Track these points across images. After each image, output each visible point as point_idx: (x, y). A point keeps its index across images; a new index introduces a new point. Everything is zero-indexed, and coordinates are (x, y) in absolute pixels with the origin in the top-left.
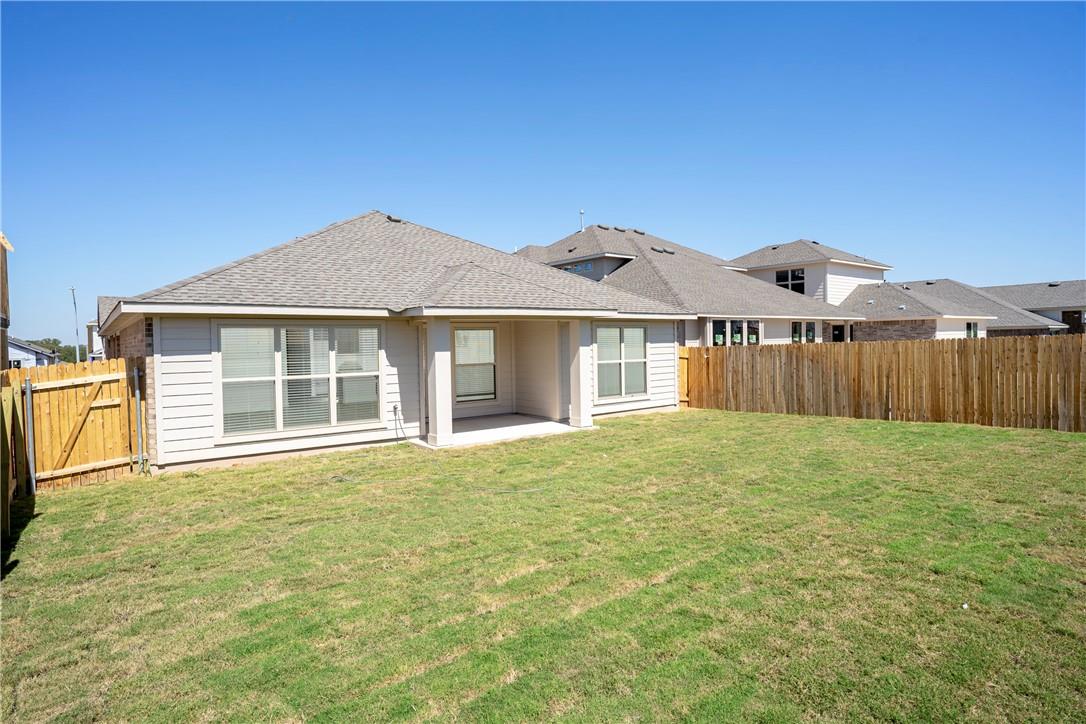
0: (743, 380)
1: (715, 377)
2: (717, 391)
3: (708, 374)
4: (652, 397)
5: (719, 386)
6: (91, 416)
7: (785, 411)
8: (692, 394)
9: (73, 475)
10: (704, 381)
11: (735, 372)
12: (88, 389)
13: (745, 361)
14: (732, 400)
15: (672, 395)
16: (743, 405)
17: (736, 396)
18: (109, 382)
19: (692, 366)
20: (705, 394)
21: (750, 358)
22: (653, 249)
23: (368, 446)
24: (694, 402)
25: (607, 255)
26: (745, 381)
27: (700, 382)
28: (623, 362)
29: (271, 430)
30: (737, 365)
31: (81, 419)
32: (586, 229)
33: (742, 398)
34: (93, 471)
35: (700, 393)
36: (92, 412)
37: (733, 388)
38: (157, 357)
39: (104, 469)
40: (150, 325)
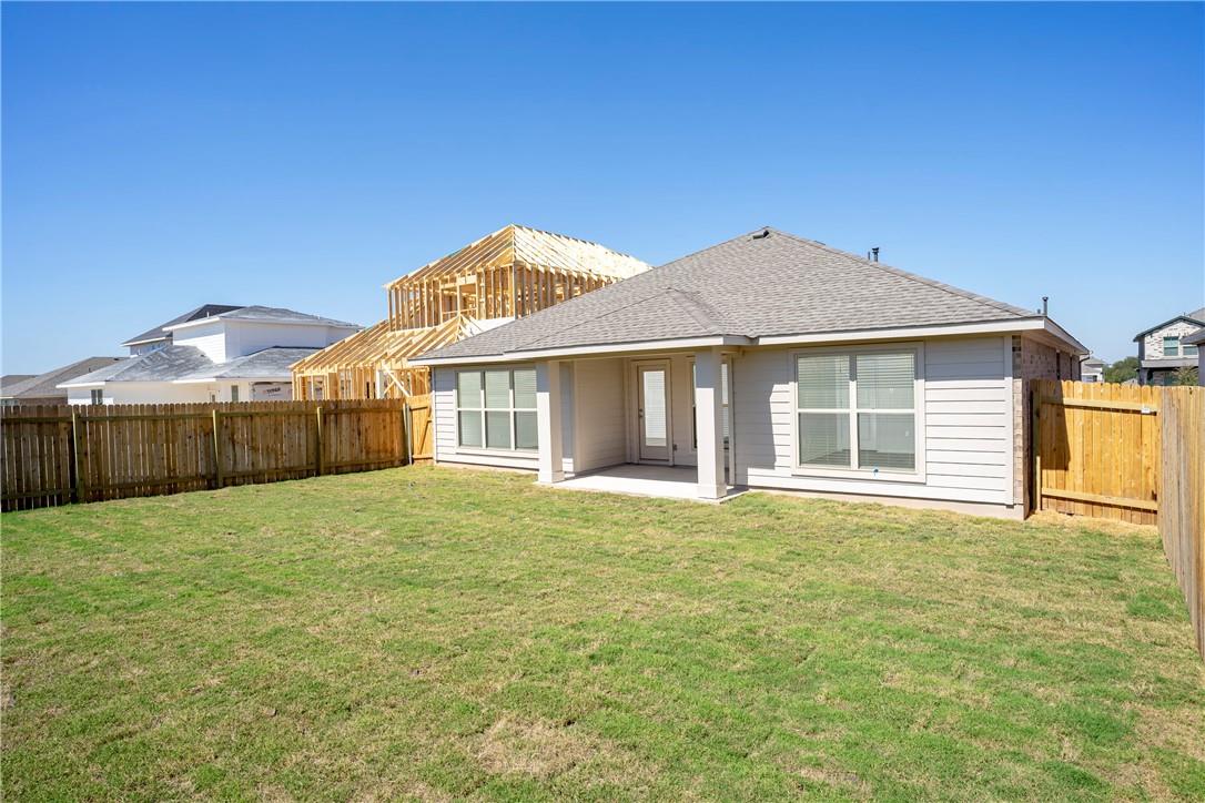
4: (930, 480)
28: (853, 411)
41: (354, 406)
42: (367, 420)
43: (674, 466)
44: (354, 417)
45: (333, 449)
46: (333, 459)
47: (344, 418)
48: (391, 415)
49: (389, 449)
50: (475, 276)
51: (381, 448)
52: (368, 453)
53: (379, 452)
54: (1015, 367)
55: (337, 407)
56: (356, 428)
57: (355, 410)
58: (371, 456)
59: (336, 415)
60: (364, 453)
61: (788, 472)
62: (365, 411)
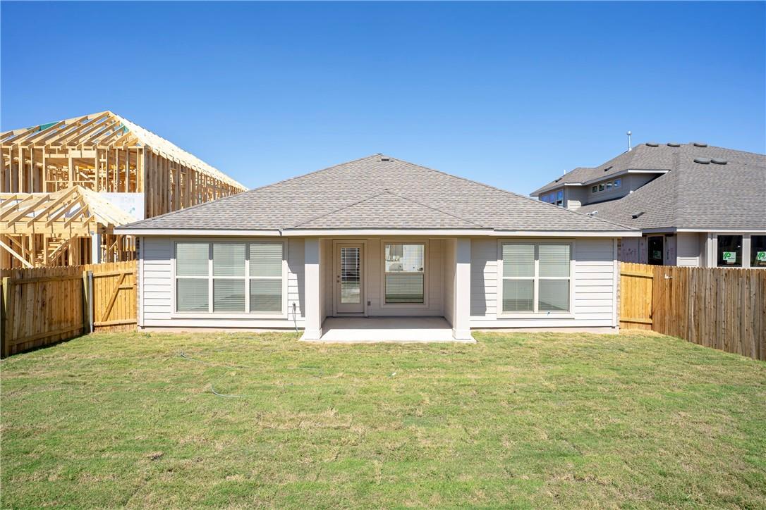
0: (705, 308)
1: (677, 300)
2: (678, 316)
3: (670, 297)
4: (576, 317)
5: (681, 312)
6: (119, 294)
7: (754, 354)
8: (655, 317)
9: (111, 325)
10: (667, 304)
11: (698, 298)
12: (118, 277)
13: (708, 287)
14: (694, 330)
15: (609, 316)
16: (705, 338)
17: (698, 326)
18: (129, 274)
19: (656, 286)
20: (667, 318)
21: (714, 283)
22: (696, 161)
23: (272, 331)
24: (657, 326)
25: (629, 171)
26: (708, 310)
27: (663, 305)
28: (537, 278)
29: (205, 312)
30: (700, 290)
31: (114, 294)
32: (633, 149)
33: (703, 329)
34: (120, 324)
35: (663, 316)
36: (120, 291)
37: (695, 316)
38: (141, 260)
39: (126, 324)
40: (139, 241)
41: (40, 275)
42: (52, 289)
43: (368, 317)
44: (39, 288)
45: (16, 325)
46: (15, 336)
47: (30, 289)
48: (72, 284)
49: (70, 319)
50: (95, 152)
51: (63, 319)
52: (50, 324)
53: (60, 322)
54: (619, 255)
55: (22, 276)
56: (40, 300)
57: (39, 279)
58: (53, 328)
59: (22, 285)
60: (47, 325)
61: (494, 317)
62: (50, 279)
